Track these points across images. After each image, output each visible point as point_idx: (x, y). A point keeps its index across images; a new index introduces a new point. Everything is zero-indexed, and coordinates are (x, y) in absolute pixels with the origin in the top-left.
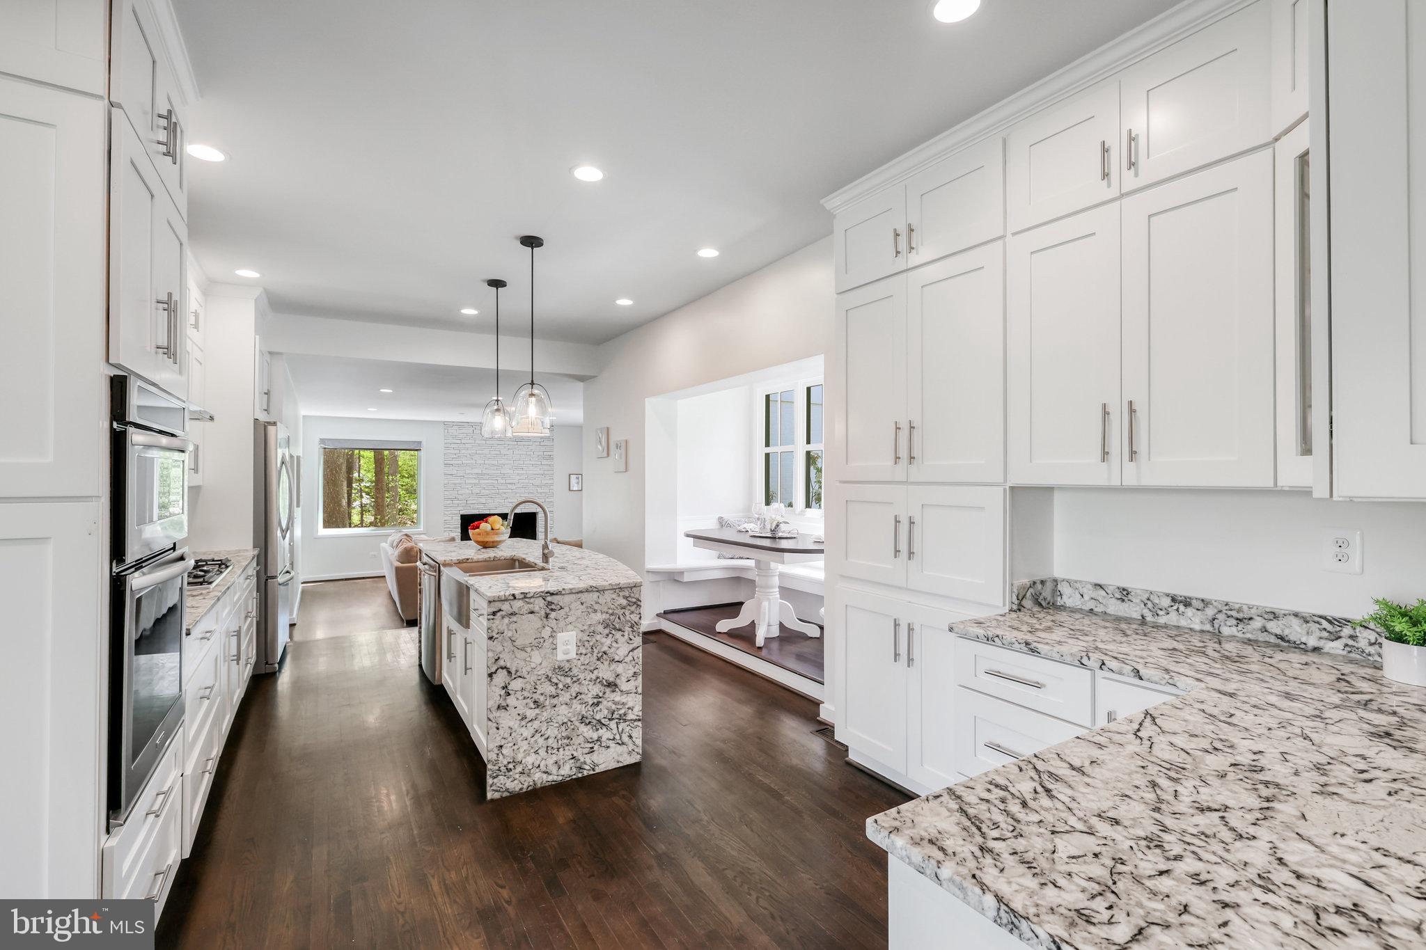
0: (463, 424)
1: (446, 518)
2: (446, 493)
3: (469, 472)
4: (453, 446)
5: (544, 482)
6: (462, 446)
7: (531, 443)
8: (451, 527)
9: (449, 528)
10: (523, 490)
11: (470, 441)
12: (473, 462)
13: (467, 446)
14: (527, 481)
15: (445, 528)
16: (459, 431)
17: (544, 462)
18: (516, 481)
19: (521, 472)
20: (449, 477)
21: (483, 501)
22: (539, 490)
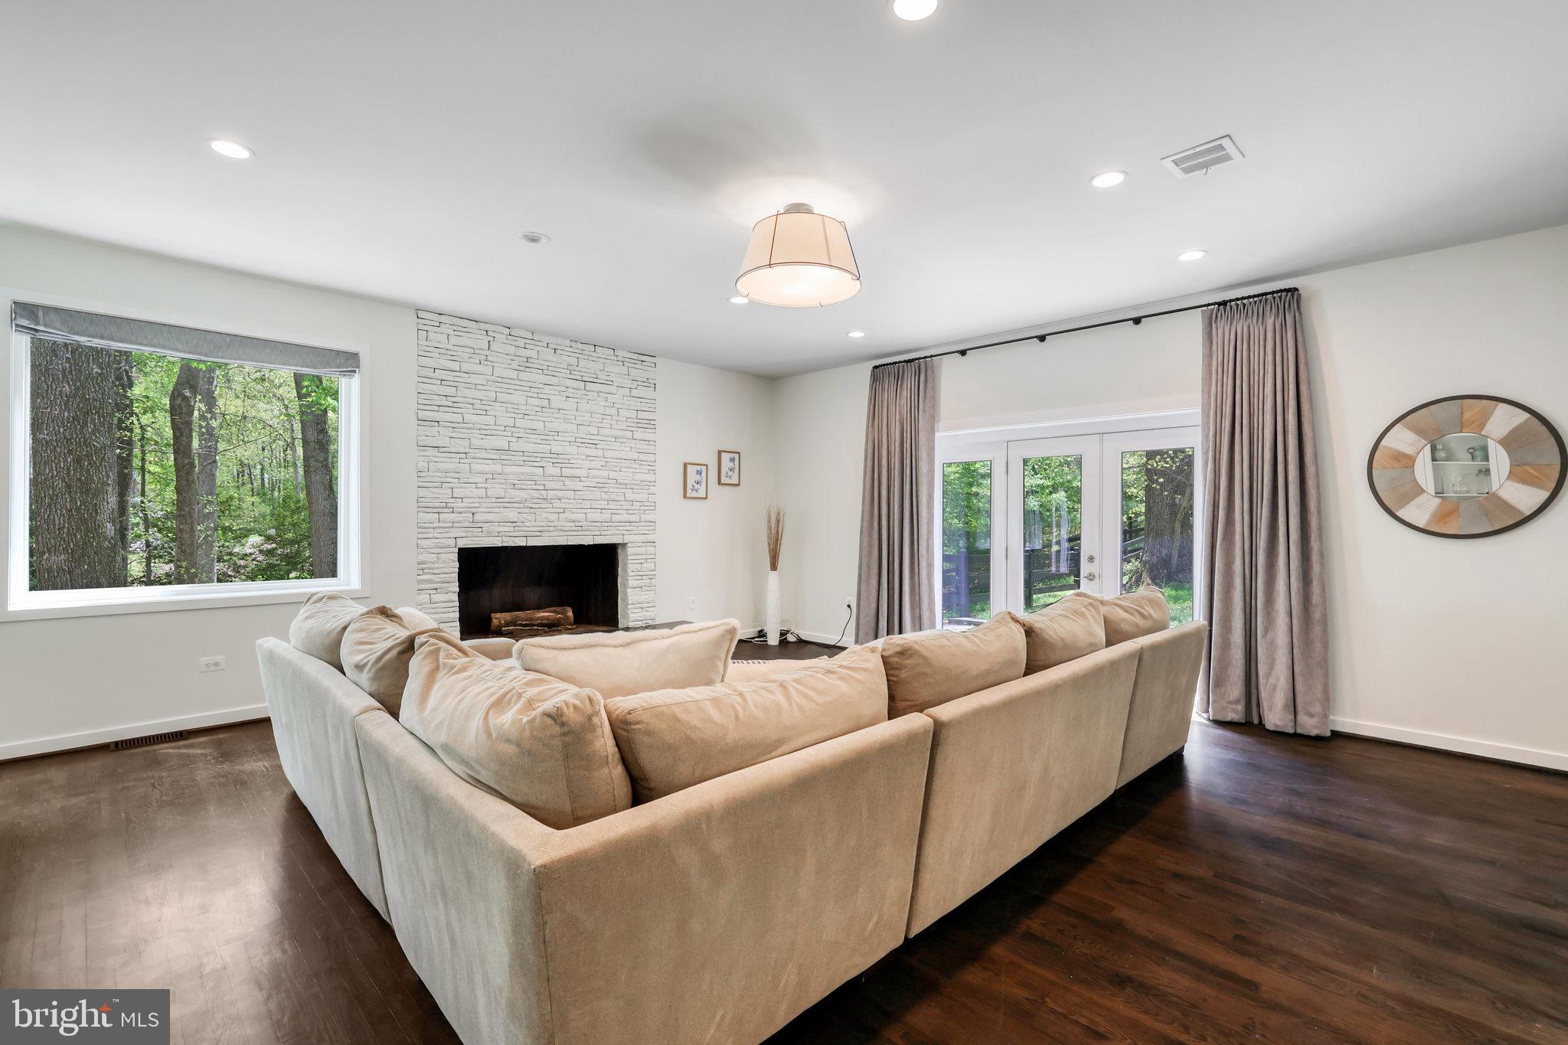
0: (464, 323)
1: (423, 557)
2: (423, 492)
3: (479, 443)
4: (439, 374)
5: (639, 477)
6: (465, 378)
7: (613, 389)
8: (436, 578)
9: (429, 581)
10: (597, 494)
11: (480, 368)
12: (490, 420)
13: (474, 379)
14: (604, 474)
15: (419, 582)
16: (453, 340)
17: (639, 434)
18: (582, 473)
19: (592, 452)
20: (431, 452)
21: (512, 515)
22: (630, 495)
